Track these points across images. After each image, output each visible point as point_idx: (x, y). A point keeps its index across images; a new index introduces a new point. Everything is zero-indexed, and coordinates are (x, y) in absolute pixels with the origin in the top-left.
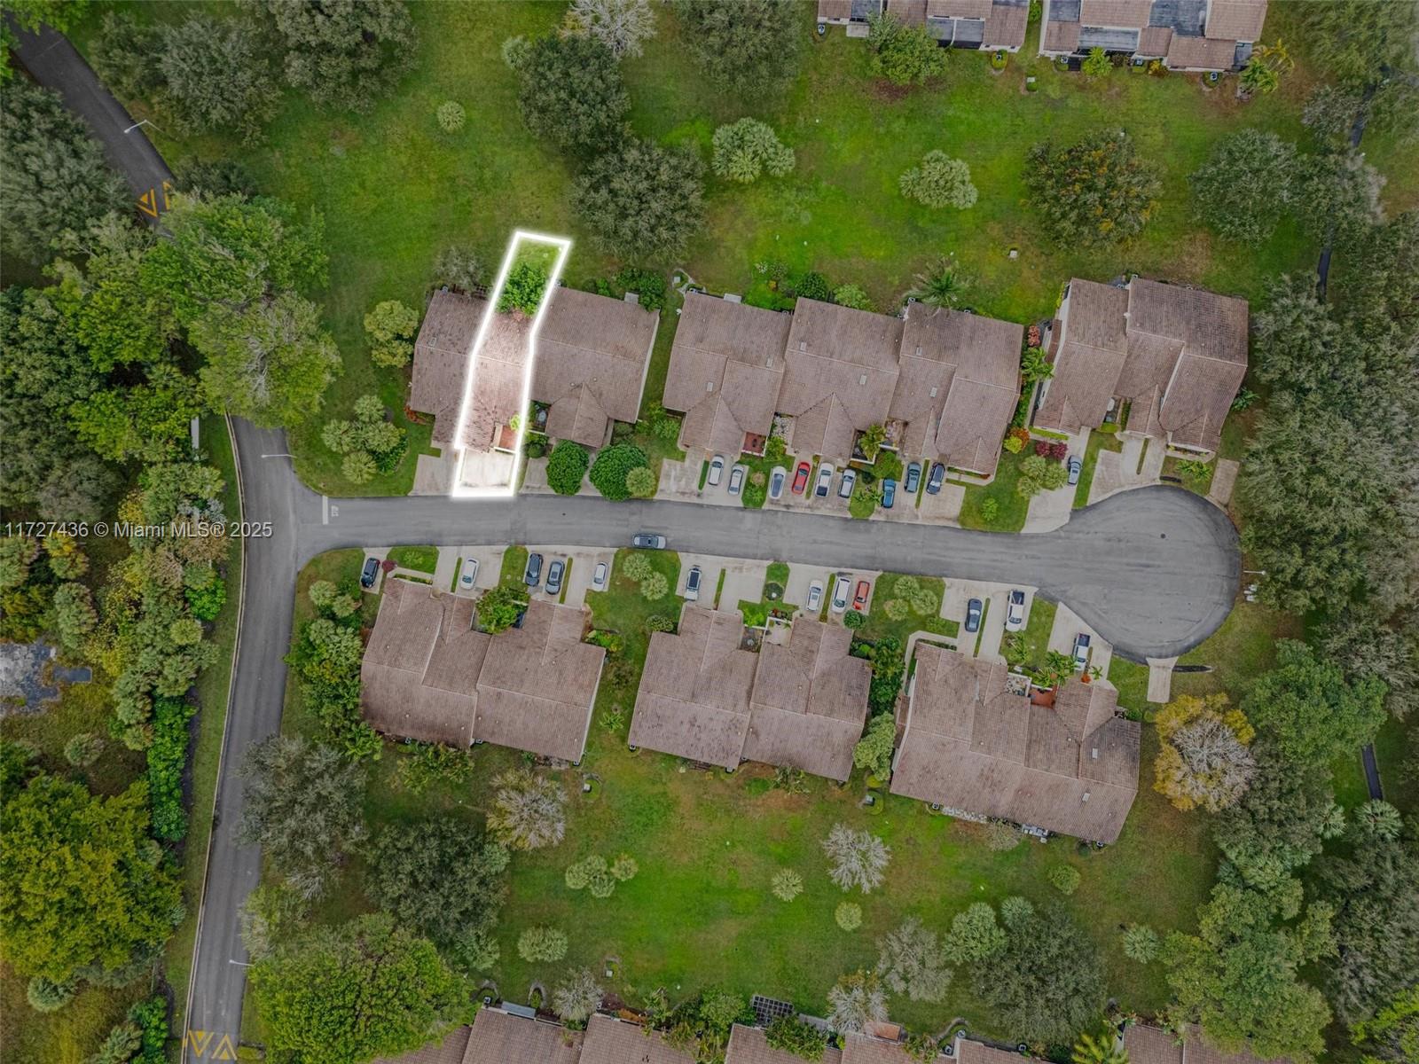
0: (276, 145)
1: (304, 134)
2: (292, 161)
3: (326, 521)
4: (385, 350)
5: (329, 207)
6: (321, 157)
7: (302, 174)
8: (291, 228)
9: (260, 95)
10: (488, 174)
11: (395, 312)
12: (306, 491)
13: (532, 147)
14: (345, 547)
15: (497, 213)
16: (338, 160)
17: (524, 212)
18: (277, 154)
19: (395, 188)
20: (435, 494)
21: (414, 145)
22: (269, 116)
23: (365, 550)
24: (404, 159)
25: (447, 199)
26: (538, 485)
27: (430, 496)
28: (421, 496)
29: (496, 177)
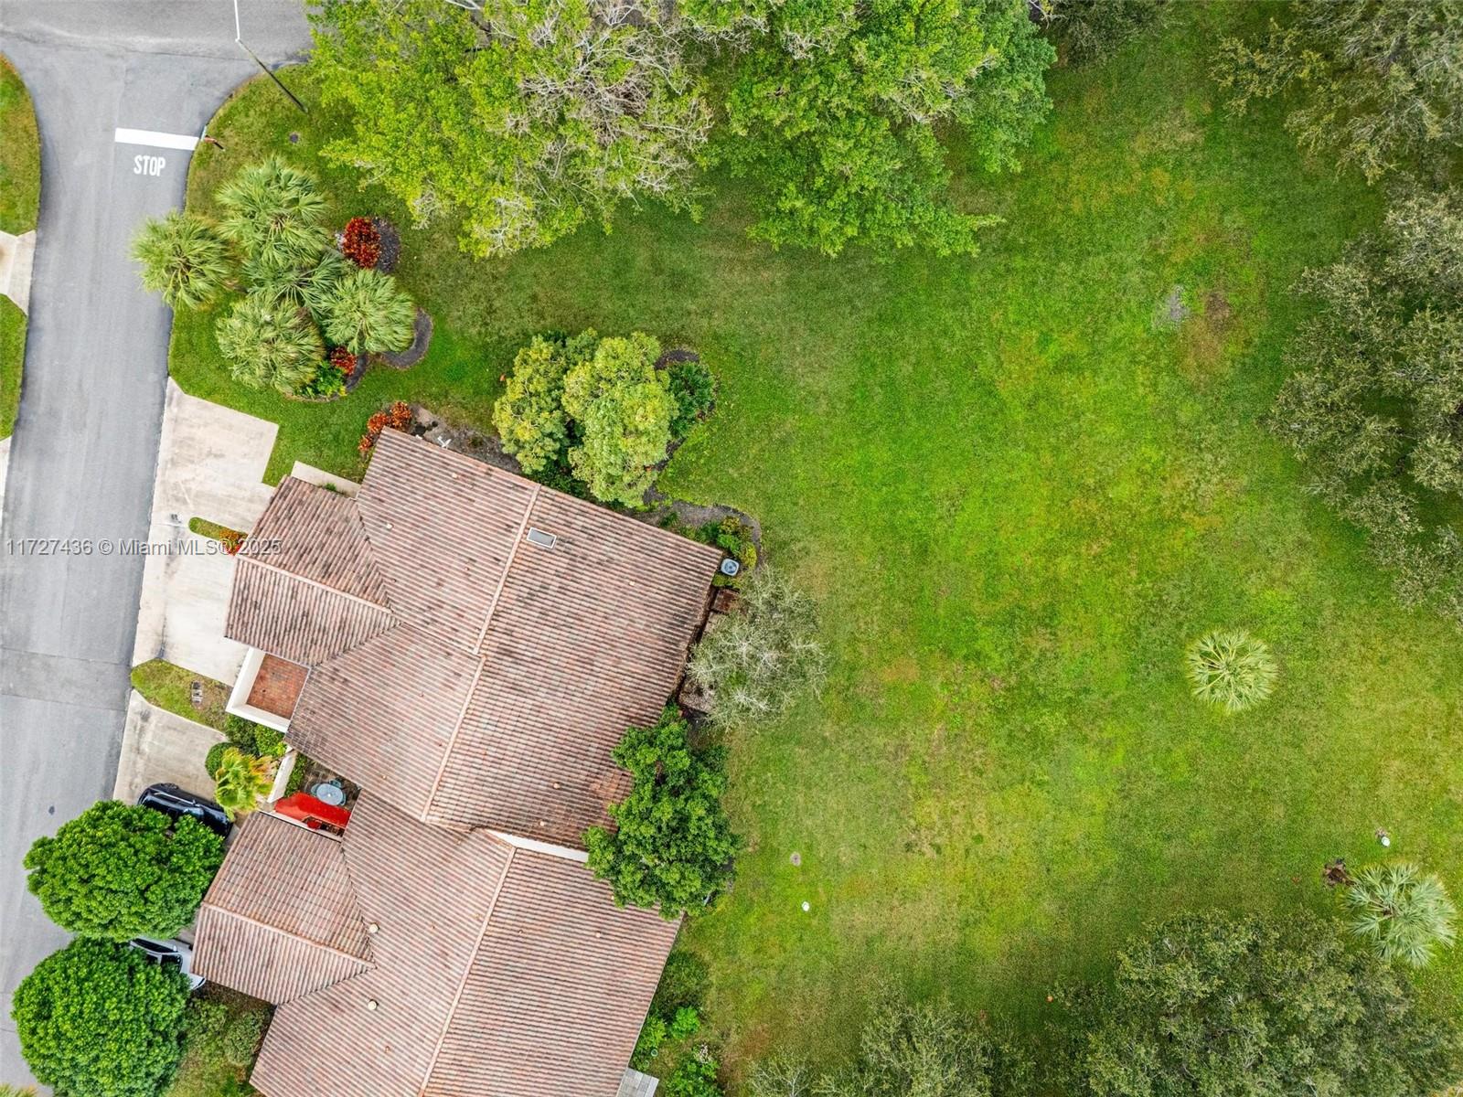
0: (1213, 138)
1: (1234, 220)
2: (1161, 177)
3: (124, 135)
4: (540, 385)
5: (1018, 262)
6: (1162, 260)
7: (1119, 200)
8: (930, 151)
9: (1370, 107)
10: (1051, 722)
12: (218, 92)
13: (1112, 857)
14: (44, 178)
15: (937, 731)
16: (1147, 305)
17: (929, 809)
18: (1187, 136)
19: (1047, 457)
20: (163, 455)
21: (1161, 524)
22: (1305, 126)
23: (31, 236)
24: (1123, 491)
25: (995, 596)
26: (147, 750)
27: (157, 443)
28: (161, 413)
29: (1038, 743)
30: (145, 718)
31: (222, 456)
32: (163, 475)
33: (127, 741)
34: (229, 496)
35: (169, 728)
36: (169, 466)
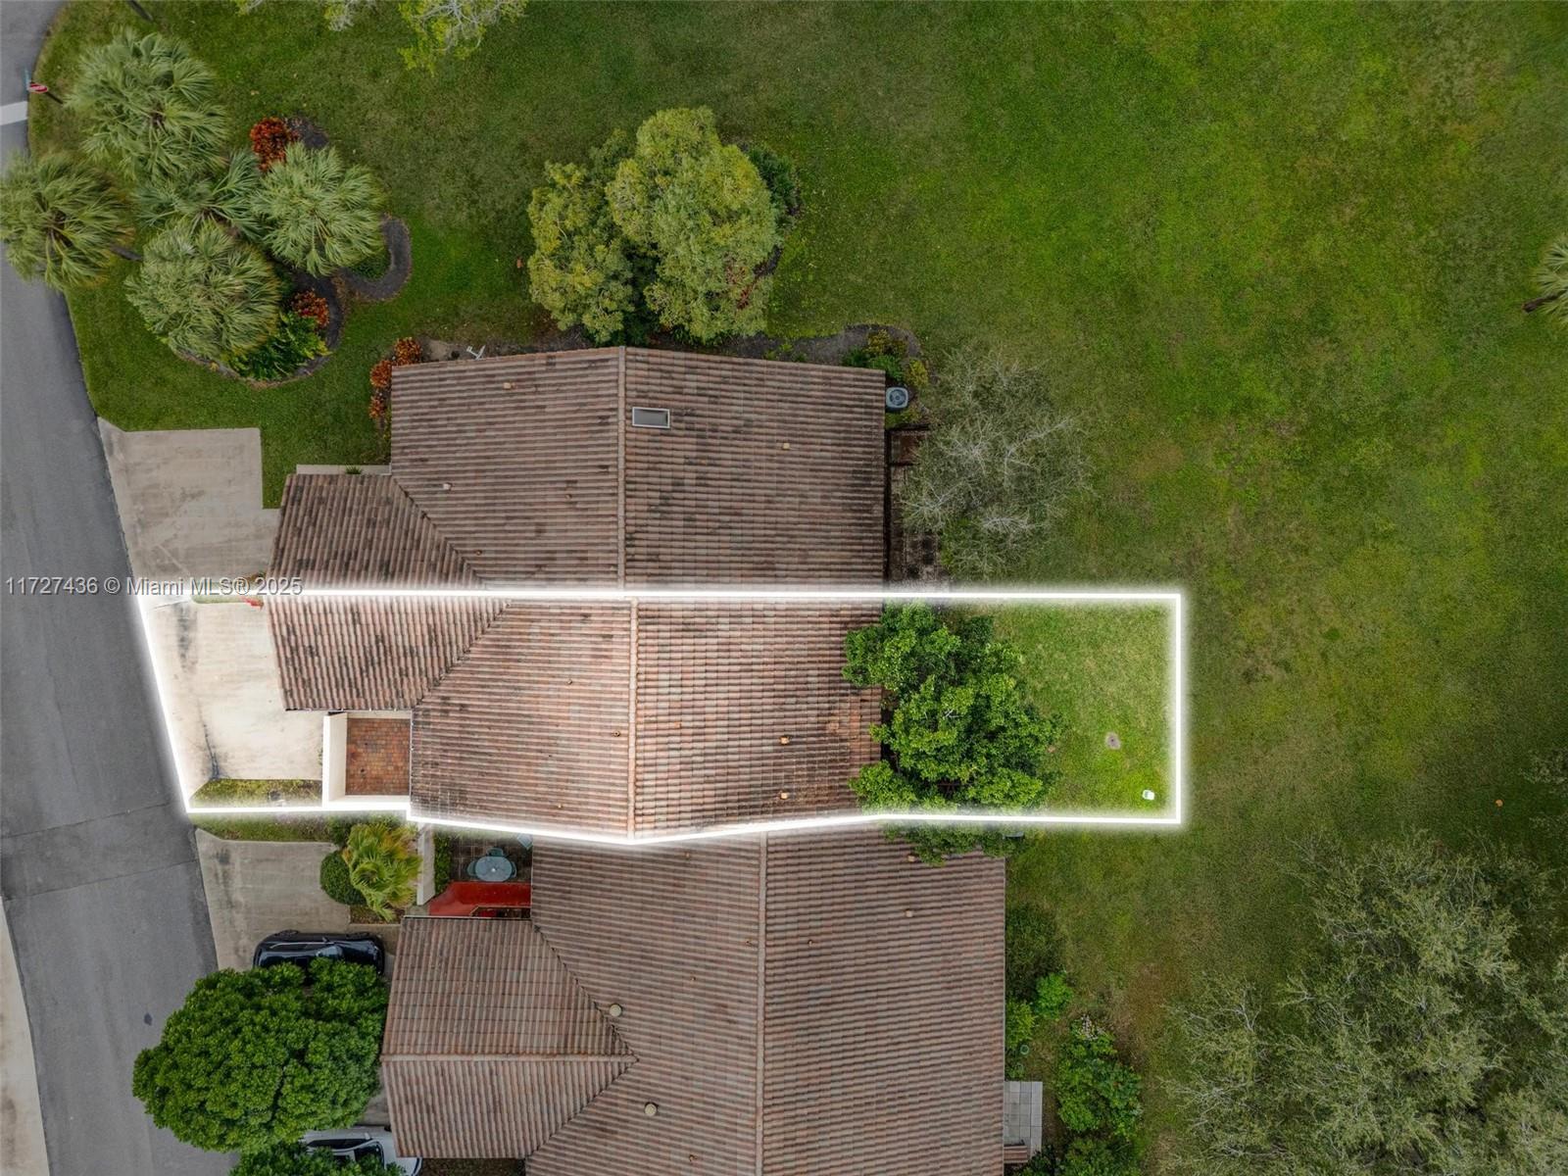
4: (576, 217)
10: (1371, 453)
11: (721, 234)
13: (1513, 596)
15: (1230, 518)
17: (1256, 620)
19: (1246, 119)
20: (126, 520)
21: (1421, 150)
24: (1358, 126)
25: (1242, 321)
26: (242, 899)
27: (112, 507)
28: (106, 468)
29: (1365, 486)
30: (224, 859)
31: (201, 493)
32: (136, 543)
33: (212, 897)
34: (230, 541)
35: (260, 861)
36: (139, 530)
